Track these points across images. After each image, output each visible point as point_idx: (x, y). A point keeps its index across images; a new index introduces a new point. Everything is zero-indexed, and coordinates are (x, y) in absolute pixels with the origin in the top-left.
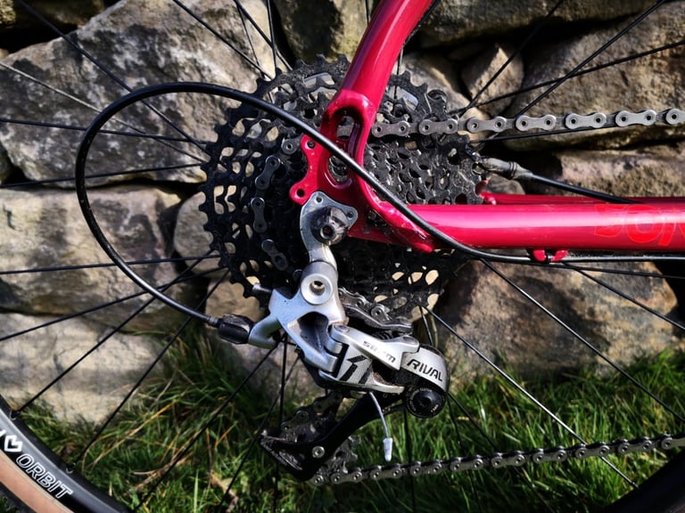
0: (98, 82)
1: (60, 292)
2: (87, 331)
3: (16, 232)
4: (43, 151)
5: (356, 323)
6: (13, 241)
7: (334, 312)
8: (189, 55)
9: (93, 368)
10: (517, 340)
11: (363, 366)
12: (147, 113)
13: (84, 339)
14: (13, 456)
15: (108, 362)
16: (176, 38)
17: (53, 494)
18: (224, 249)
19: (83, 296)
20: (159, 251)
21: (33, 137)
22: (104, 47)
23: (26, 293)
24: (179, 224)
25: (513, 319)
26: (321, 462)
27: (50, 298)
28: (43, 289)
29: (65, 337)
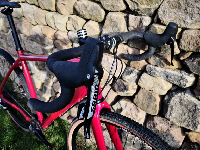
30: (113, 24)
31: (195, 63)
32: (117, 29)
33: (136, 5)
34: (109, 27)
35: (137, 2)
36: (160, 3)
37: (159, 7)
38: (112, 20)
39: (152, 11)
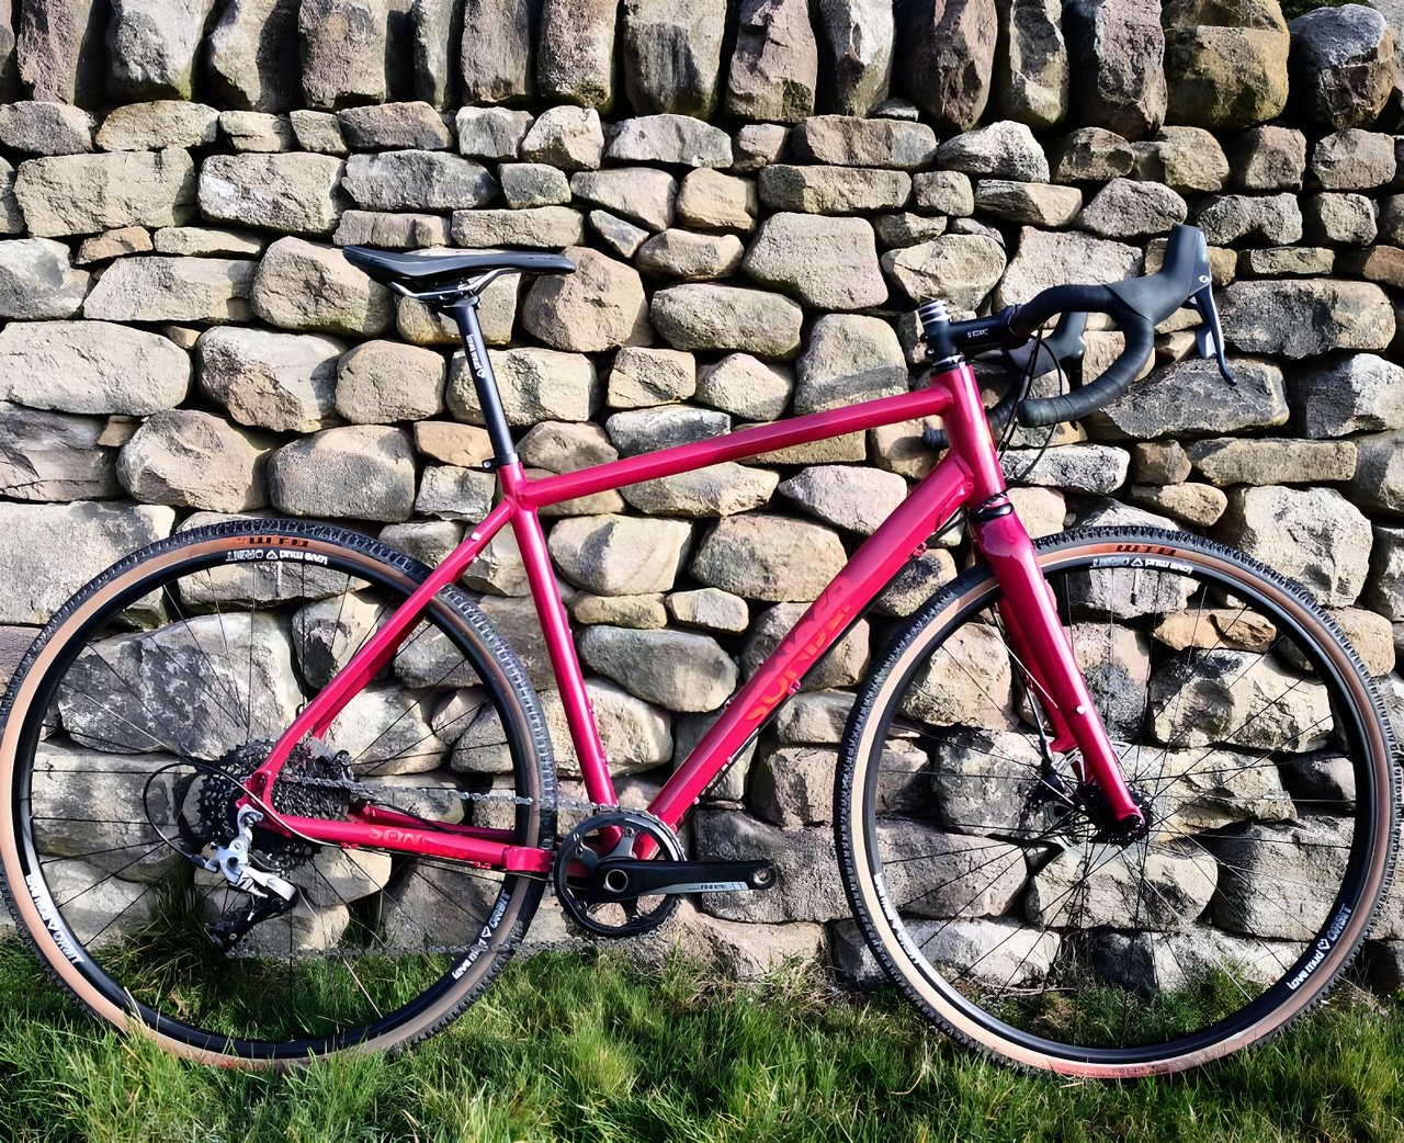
0: (150, 679)
1: (74, 836)
2: (87, 874)
3: (53, 782)
4: (92, 721)
5: (254, 865)
6: (48, 790)
7: (243, 857)
8: (223, 671)
9: (86, 907)
10: (441, 920)
11: (250, 882)
12: (183, 705)
13: (82, 881)
14: (52, 932)
15: (101, 904)
16: (216, 658)
17: (71, 960)
18: (205, 824)
19: (93, 843)
20: (170, 813)
21: (87, 710)
22: (162, 656)
23: (46, 833)
24: (190, 793)
25: (438, 902)
26: (235, 943)
27: (65, 841)
28: (62, 833)
29: (67, 877)
30: (853, 348)
31: (1125, 407)
32: (873, 362)
33: (929, 282)
34: (840, 361)
35: (938, 273)
36: (1001, 272)
37: (1000, 282)
38: (851, 336)
39: (980, 296)
